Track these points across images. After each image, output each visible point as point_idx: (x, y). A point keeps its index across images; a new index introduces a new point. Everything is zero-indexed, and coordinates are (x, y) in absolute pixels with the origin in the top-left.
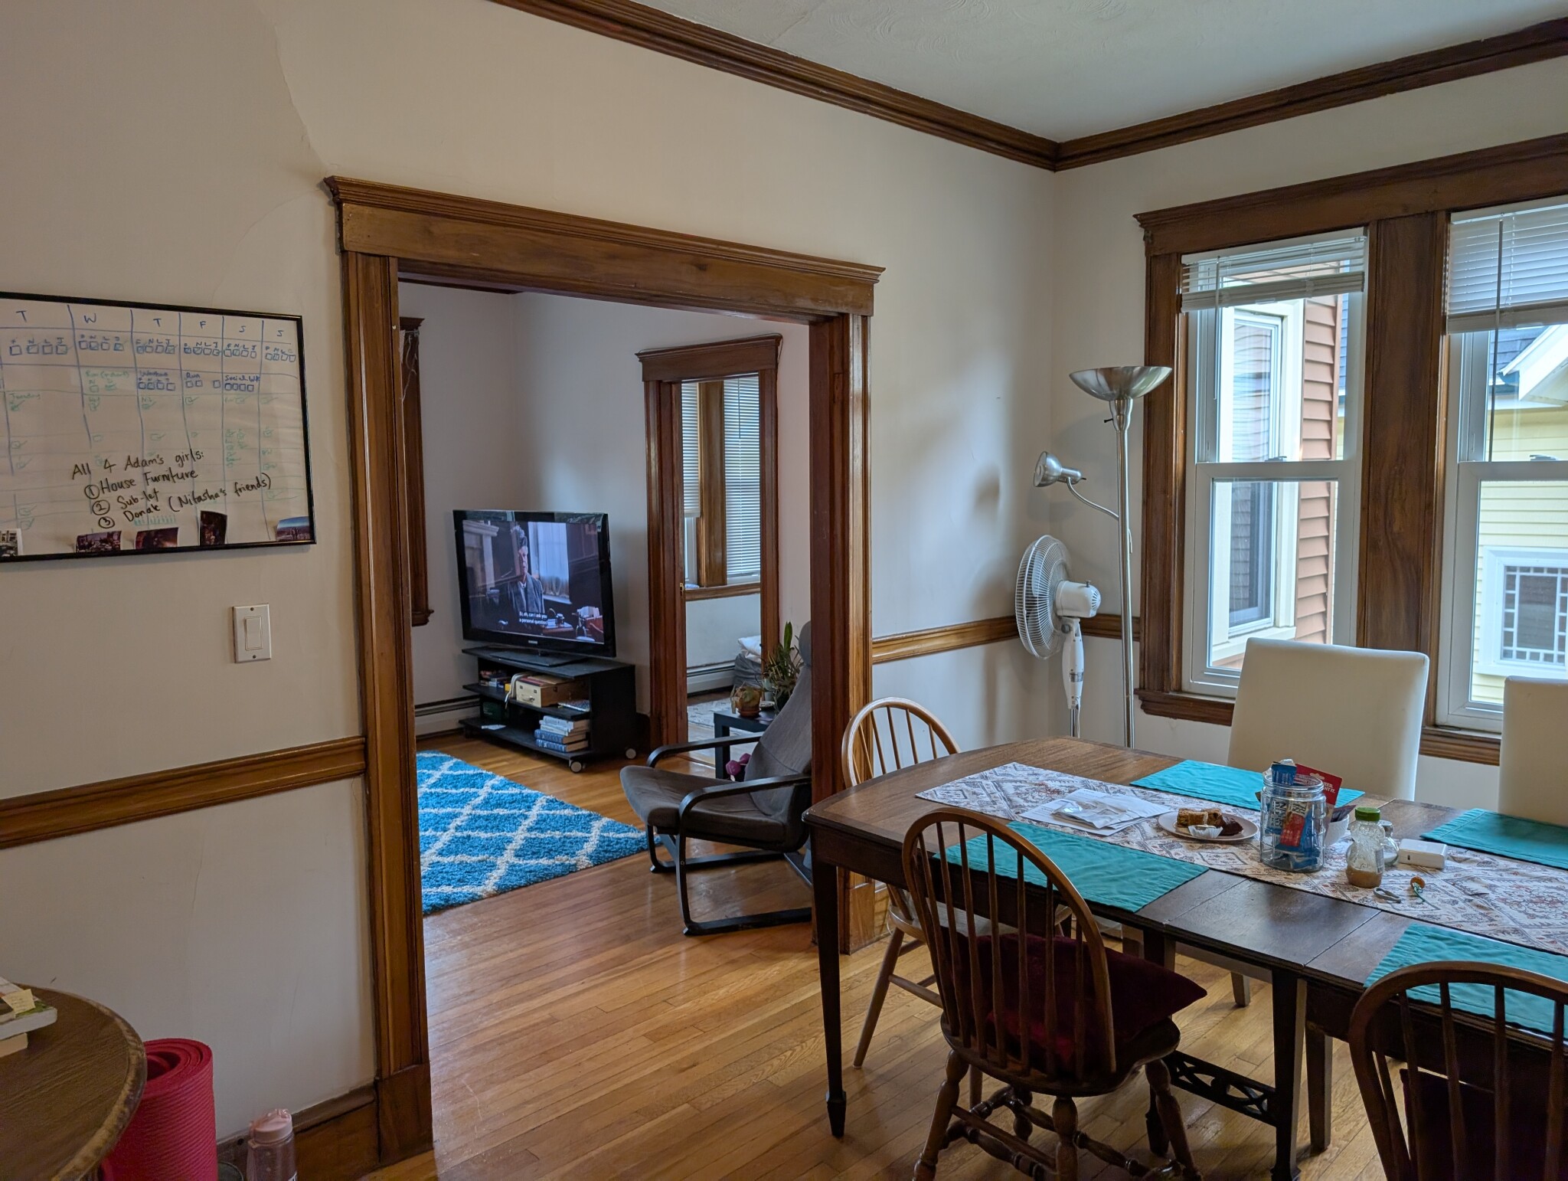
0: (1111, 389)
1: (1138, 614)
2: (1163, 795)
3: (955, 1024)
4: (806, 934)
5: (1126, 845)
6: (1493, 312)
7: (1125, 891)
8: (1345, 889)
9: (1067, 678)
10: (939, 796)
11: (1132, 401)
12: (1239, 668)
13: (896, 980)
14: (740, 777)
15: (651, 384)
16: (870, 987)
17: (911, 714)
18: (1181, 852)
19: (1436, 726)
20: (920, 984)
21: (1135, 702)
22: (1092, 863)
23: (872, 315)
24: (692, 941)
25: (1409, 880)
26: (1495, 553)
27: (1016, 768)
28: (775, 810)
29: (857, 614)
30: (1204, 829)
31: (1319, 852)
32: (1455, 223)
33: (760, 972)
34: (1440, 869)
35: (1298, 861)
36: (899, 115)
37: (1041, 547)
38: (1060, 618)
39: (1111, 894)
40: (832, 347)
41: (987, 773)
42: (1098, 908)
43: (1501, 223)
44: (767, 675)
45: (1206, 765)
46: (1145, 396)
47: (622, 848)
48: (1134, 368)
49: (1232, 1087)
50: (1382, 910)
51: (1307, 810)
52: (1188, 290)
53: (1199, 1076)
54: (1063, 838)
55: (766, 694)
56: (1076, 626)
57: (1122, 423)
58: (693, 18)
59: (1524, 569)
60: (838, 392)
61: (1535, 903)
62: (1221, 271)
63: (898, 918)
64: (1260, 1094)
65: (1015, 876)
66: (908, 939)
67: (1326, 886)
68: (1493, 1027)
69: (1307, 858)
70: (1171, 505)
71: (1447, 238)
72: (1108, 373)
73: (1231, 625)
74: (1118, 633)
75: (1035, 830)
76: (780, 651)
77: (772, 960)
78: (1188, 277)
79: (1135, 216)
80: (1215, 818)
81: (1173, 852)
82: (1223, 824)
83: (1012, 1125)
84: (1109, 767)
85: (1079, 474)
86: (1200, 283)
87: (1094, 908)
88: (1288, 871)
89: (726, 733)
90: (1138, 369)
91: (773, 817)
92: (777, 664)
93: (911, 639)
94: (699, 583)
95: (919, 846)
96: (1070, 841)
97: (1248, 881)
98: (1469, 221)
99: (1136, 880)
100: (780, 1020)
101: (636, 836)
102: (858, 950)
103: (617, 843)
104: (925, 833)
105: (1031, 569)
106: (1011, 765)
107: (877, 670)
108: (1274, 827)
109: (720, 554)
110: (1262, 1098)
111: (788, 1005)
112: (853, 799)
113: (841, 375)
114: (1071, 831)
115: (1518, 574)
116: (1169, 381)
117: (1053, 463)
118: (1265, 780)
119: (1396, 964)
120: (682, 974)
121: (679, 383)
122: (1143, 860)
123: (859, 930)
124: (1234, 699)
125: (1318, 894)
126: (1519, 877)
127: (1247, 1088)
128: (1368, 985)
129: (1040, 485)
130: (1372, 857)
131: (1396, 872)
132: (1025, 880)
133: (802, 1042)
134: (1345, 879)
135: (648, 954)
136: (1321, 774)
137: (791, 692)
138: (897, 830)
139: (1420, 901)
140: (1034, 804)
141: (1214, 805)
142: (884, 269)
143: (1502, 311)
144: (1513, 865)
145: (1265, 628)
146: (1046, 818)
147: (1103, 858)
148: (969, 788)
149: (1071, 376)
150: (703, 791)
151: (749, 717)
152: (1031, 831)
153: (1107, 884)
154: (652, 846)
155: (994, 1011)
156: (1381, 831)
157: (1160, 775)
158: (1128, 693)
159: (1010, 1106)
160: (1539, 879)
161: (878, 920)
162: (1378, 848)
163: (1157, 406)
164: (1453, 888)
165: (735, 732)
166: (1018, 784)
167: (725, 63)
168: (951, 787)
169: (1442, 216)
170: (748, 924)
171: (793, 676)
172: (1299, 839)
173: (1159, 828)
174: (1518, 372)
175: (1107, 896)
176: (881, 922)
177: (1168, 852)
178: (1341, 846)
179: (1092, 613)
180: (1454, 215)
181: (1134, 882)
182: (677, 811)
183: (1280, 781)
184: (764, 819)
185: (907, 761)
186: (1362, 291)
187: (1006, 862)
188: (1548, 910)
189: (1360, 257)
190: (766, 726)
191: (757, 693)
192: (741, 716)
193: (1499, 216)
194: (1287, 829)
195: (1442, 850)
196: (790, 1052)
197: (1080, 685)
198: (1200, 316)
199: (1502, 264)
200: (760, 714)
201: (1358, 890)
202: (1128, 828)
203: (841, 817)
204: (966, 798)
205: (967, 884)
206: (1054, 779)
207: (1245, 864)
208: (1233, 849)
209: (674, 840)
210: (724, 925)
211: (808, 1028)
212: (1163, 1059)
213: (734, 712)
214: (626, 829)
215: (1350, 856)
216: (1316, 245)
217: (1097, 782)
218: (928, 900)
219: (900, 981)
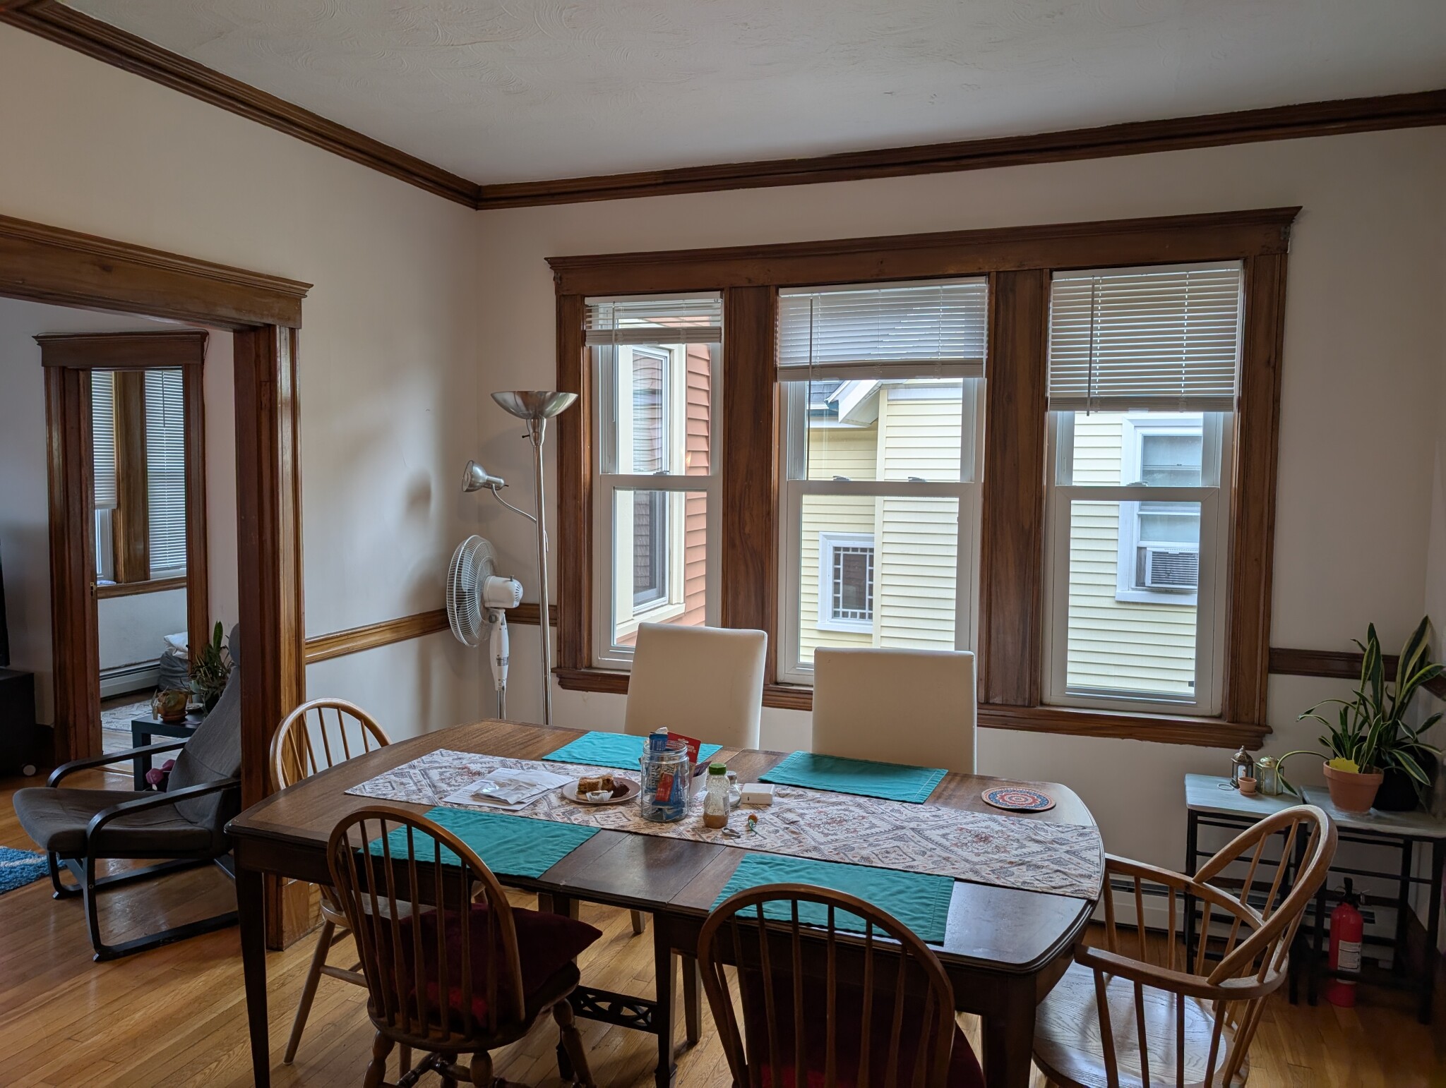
0: (527, 409)
1: (555, 603)
2: (569, 766)
3: (380, 1007)
4: (233, 939)
5: (535, 817)
6: (807, 367)
7: (532, 860)
8: (703, 832)
9: (494, 663)
10: (368, 790)
11: (545, 420)
12: (633, 644)
13: (328, 970)
14: (162, 787)
15: (52, 370)
16: (302, 980)
17: (342, 712)
18: (580, 817)
19: (777, 683)
20: (351, 970)
21: (552, 680)
22: (505, 837)
23: (301, 328)
24: (105, 967)
25: (747, 817)
26: (825, 536)
27: (442, 755)
28: (203, 817)
29: (289, 616)
30: (598, 794)
31: (684, 803)
32: (782, 296)
33: (183, 986)
34: (769, 805)
35: (669, 813)
36: (324, 140)
37: (470, 546)
38: (487, 609)
39: (519, 864)
40: (258, 356)
41: (415, 762)
42: (506, 879)
43: (811, 300)
44: (194, 677)
45: (605, 735)
46: (557, 416)
47: (16, 878)
48: (546, 392)
49: (625, 1008)
50: (727, 846)
51: (675, 770)
52: (591, 327)
53: (599, 1004)
54: (479, 818)
55: (194, 696)
56: (502, 616)
57: (537, 439)
58: (92, 14)
59: (846, 549)
60: (265, 400)
61: (829, 824)
62: (616, 314)
63: (328, 912)
64: (645, 1009)
65: (432, 859)
66: (338, 930)
67: (689, 831)
68: (791, 928)
69: (675, 810)
70: (581, 509)
71: (777, 307)
72: (525, 395)
73: (635, 605)
74: (535, 620)
75: (455, 813)
76: (209, 652)
77: (196, 972)
78: (590, 316)
79: (546, 259)
80: (607, 783)
81: (572, 818)
82: (614, 788)
83: (439, 1084)
84: (526, 744)
85: (502, 481)
86: (601, 322)
87: (502, 879)
88: (661, 822)
89: (147, 741)
90: (549, 394)
91: (199, 824)
92: (206, 664)
93: (346, 637)
94: (116, 578)
95: (343, 843)
96: (484, 819)
97: (630, 836)
98: (791, 296)
99: (540, 848)
100: (205, 1032)
101: (34, 862)
102: (292, 944)
103: (11, 872)
104: (349, 831)
105: (461, 564)
106: (438, 752)
107: (310, 670)
108: (651, 787)
109: (141, 547)
110: (647, 1013)
111: (215, 1015)
112: (282, 802)
113: (268, 384)
114: (488, 809)
115: (842, 553)
116: (576, 405)
117: (479, 471)
118: (644, 749)
119: (733, 890)
120: (92, 1004)
121: (88, 371)
122: (547, 829)
123: (292, 924)
124: (629, 671)
125: (682, 839)
126: (821, 804)
127: (637, 1007)
128: (712, 910)
129: (467, 491)
130: (721, 803)
131: (739, 812)
132: (442, 862)
133: (229, 1051)
134: (702, 823)
135: (49, 990)
136: (687, 739)
137: (222, 692)
138: (322, 830)
139: (754, 833)
140: (456, 788)
141: (609, 770)
142: (312, 285)
143: (813, 367)
144: (817, 795)
145: (662, 606)
146: (467, 801)
147: (514, 832)
148: (397, 779)
149: (492, 395)
150: (116, 808)
151: (173, 723)
152: (452, 814)
153: (515, 856)
154: (54, 871)
155: (416, 987)
156: (727, 781)
157: (567, 747)
158: (546, 673)
159: (435, 1069)
160: (834, 804)
161: (313, 911)
162: (724, 795)
163: (568, 425)
164: (776, 819)
165: (156, 740)
166: (444, 770)
167: (131, 63)
168: (380, 780)
169: (773, 289)
170: (170, 938)
171: (224, 677)
172: (670, 795)
173: (563, 798)
174: (837, 401)
175: (515, 867)
176: (316, 913)
177: (569, 819)
178: (701, 795)
179: (516, 604)
180: (781, 290)
181: (538, 850)
182: (84, 832)
183: (655, 750)
184: (189, 828)
185: (338, 758)
186: (720, 342)
187: (425, 849)
188: (837, 828)
189: (718, 315)
190: (193, 730)
191: (182, 696)
192: (164, 722)
193: (810, 295)
194: (661, 788)
195: (770, 789)
196: (215, 1064)
197: (506, 668)
198: (601, 350)
199: (813, 331)
200: (186, 717)
201: (711, 831)
202: (537, 801)
203: (267, 824)
204: (394, 789)
205: (390, 873)
206: (474, 761)
207: (629, 820)
208: (621, 808)
209: (81, 863)
210: (140, 944)
211: (236, 1034)
212: (567, 997)
213: (156, 718)
214: (22, 855)
215: (707, 803)
216: (687, 301)
217: (513, 760)
218: (353, 892)
219: (331, 971)
